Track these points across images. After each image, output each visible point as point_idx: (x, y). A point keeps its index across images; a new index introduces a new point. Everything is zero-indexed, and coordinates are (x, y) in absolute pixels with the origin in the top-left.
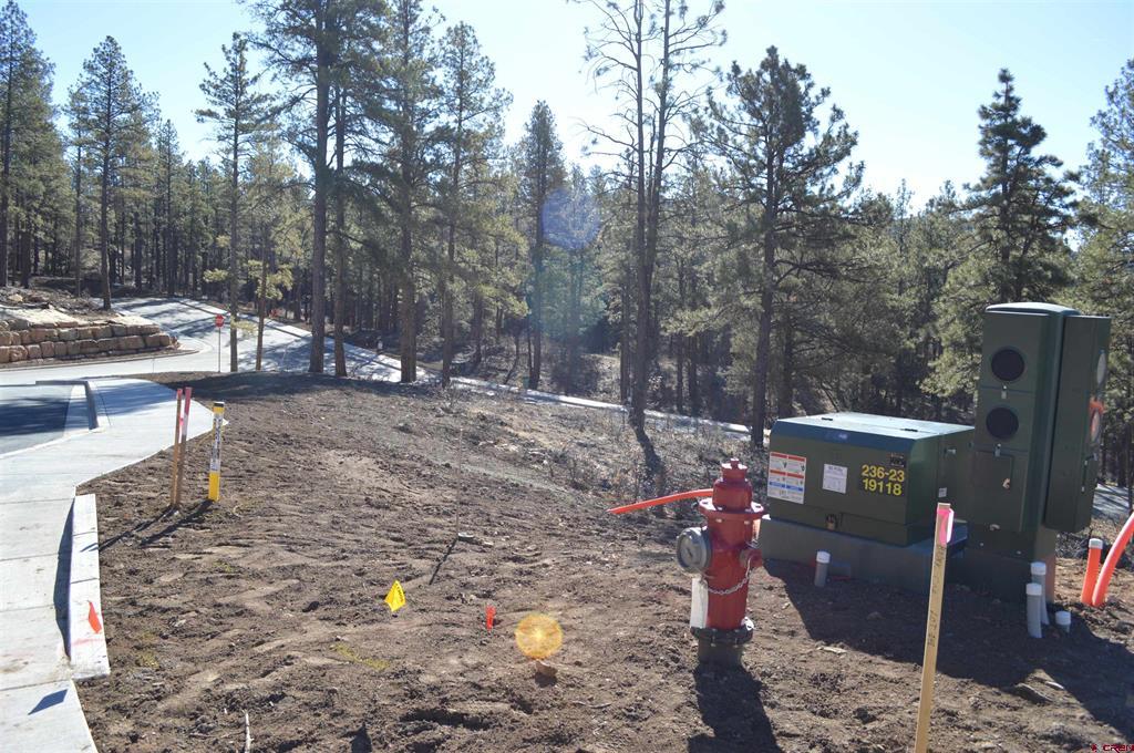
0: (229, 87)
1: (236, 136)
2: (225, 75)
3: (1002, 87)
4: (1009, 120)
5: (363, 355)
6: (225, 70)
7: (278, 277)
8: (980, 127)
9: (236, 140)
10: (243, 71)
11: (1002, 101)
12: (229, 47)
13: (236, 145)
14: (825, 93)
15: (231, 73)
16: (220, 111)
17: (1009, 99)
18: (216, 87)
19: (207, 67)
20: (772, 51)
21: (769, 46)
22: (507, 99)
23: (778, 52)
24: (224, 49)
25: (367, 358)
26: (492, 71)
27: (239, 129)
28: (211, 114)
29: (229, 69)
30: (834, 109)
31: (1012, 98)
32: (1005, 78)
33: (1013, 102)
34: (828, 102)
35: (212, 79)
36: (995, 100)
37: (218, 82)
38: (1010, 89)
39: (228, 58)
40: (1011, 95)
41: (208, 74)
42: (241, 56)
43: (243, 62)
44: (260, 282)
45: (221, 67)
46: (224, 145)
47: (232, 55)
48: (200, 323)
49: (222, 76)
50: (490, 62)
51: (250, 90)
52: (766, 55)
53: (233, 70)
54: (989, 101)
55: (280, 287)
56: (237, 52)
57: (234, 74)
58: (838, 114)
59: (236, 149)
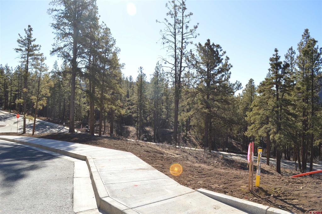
0: (26, 42)
1: (28, 57)
2: (25, 38)
3: (275, 53)
4: (277, 62)
5: (59, 126)
6: (25, 36)
7: (42, 102)
8: (270, 63)
9: (28, 59)
10: (31, 37)
11: (275, 57)
12: (27, 29)
13: (28, 60)
14: (225, 52)
15: (27, 37)
16: (24, 49)
17: (277, 56)
18: (22, 42)
19: (19, 35)
20: (209, 40)
21: (208, 39)
22: (119, 50)
23: (210, 41)
24: (25, 30)
25: (61, 128)
26: (115, 42)
27: (29, 55)
28: (20, 50)
29: (27, 36)
30: (227, 57)
31: (278, 56)
32: (276, 51)
33: (279, 57)
34: (225, 55)
35: (21, 39)
36: (273, 56)
37: (23, 40)
38: (277, 54)
39: (26, 33)
40: (278, 55)
41: (20, 37)
42: (30, 33)
43: (31, 34)
44: (35, 103)
45: (24, 35)
46: (23, 60)
47: (28, 32)
48: (2, 117)
49: (24, 38)
50: (114, 39)
51: (33, 43)
52: (207, 41)
53: (28, 37)
54: (272, 56)
55: (42, 105)
56: (29, 31)
57: (28, 38)
58: (228, 58)
59: (27, 61)
